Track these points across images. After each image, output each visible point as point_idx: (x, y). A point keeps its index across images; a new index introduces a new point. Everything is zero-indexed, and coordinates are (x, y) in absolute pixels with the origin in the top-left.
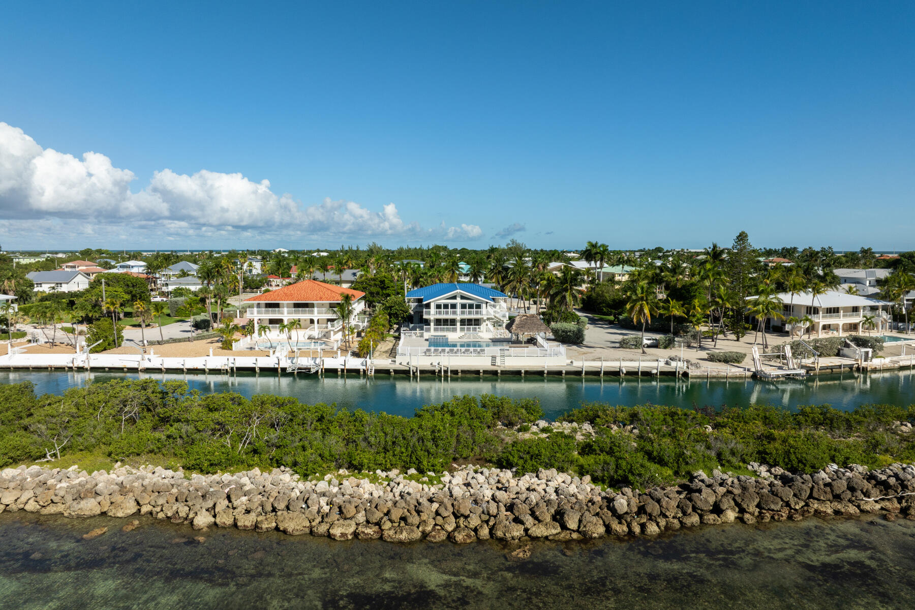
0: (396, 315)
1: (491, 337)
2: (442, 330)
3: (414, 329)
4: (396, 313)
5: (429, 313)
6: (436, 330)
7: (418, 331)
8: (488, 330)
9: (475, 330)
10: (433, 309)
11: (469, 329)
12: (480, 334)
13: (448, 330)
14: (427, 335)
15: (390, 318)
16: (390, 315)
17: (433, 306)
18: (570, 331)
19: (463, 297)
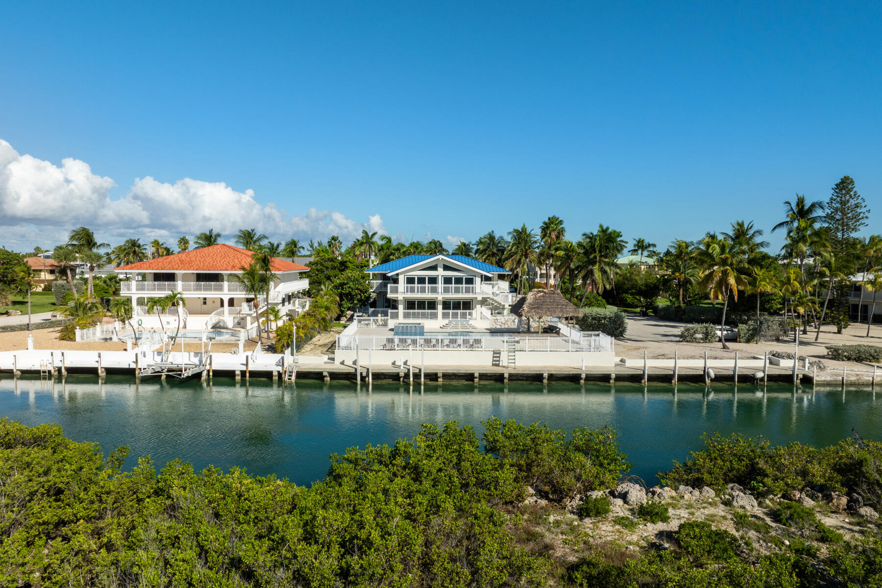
0: (350, 297)
1: (489, 327)
2: (415, 316)
3: (375, 314)
4: (350, 293)
5: (395, 290)
6: (406, 316)
7: (380, 317)
8: (483, 317)
9: (464, 316)
10: (402, 285)
11: (455, 316)
12: (471, 322)
13: (424, 316)
14: (392, 323)
15: (342, 300)
16: (341, 296)
17: (401, 279)
18: (605, 318)
19: (446, 268)
